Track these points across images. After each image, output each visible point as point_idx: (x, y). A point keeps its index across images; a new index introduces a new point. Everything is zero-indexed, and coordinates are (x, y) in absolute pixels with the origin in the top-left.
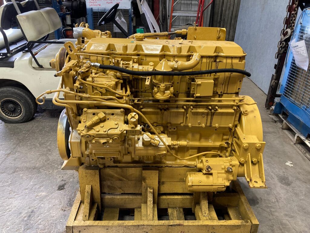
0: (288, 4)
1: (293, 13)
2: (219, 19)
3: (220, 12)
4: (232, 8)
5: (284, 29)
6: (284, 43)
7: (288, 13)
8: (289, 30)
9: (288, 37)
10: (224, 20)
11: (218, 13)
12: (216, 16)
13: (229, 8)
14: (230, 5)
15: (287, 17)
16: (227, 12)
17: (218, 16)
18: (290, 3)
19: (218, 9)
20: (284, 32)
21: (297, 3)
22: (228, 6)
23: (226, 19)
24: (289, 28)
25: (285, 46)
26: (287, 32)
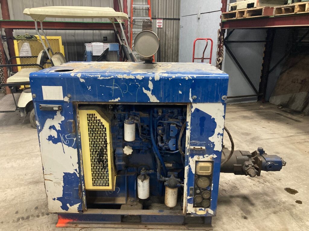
0: (218, 44)
1: (221, 48)
2: (164, 56)
3: (164, 50)
4: (172, 47)
5: (217, 58)
6: (219, 66)
7: (218, 49)
8: (221, 58)
9: (220, 62)
10: (168, 55)
11: (163, 51)
12: (161, 53)
13: (170, 47)
14: (170, 45)
15: (218, 51)
16: (169, 50)
17: (163, 54)
18: (218, 43)
19: (163, 48)
20: (218, 59)
21: (223, 43)
22: (170, 46)
23: (169, 55)
24: (220, 57)
25: (220, 67)
26: (220, 59)
